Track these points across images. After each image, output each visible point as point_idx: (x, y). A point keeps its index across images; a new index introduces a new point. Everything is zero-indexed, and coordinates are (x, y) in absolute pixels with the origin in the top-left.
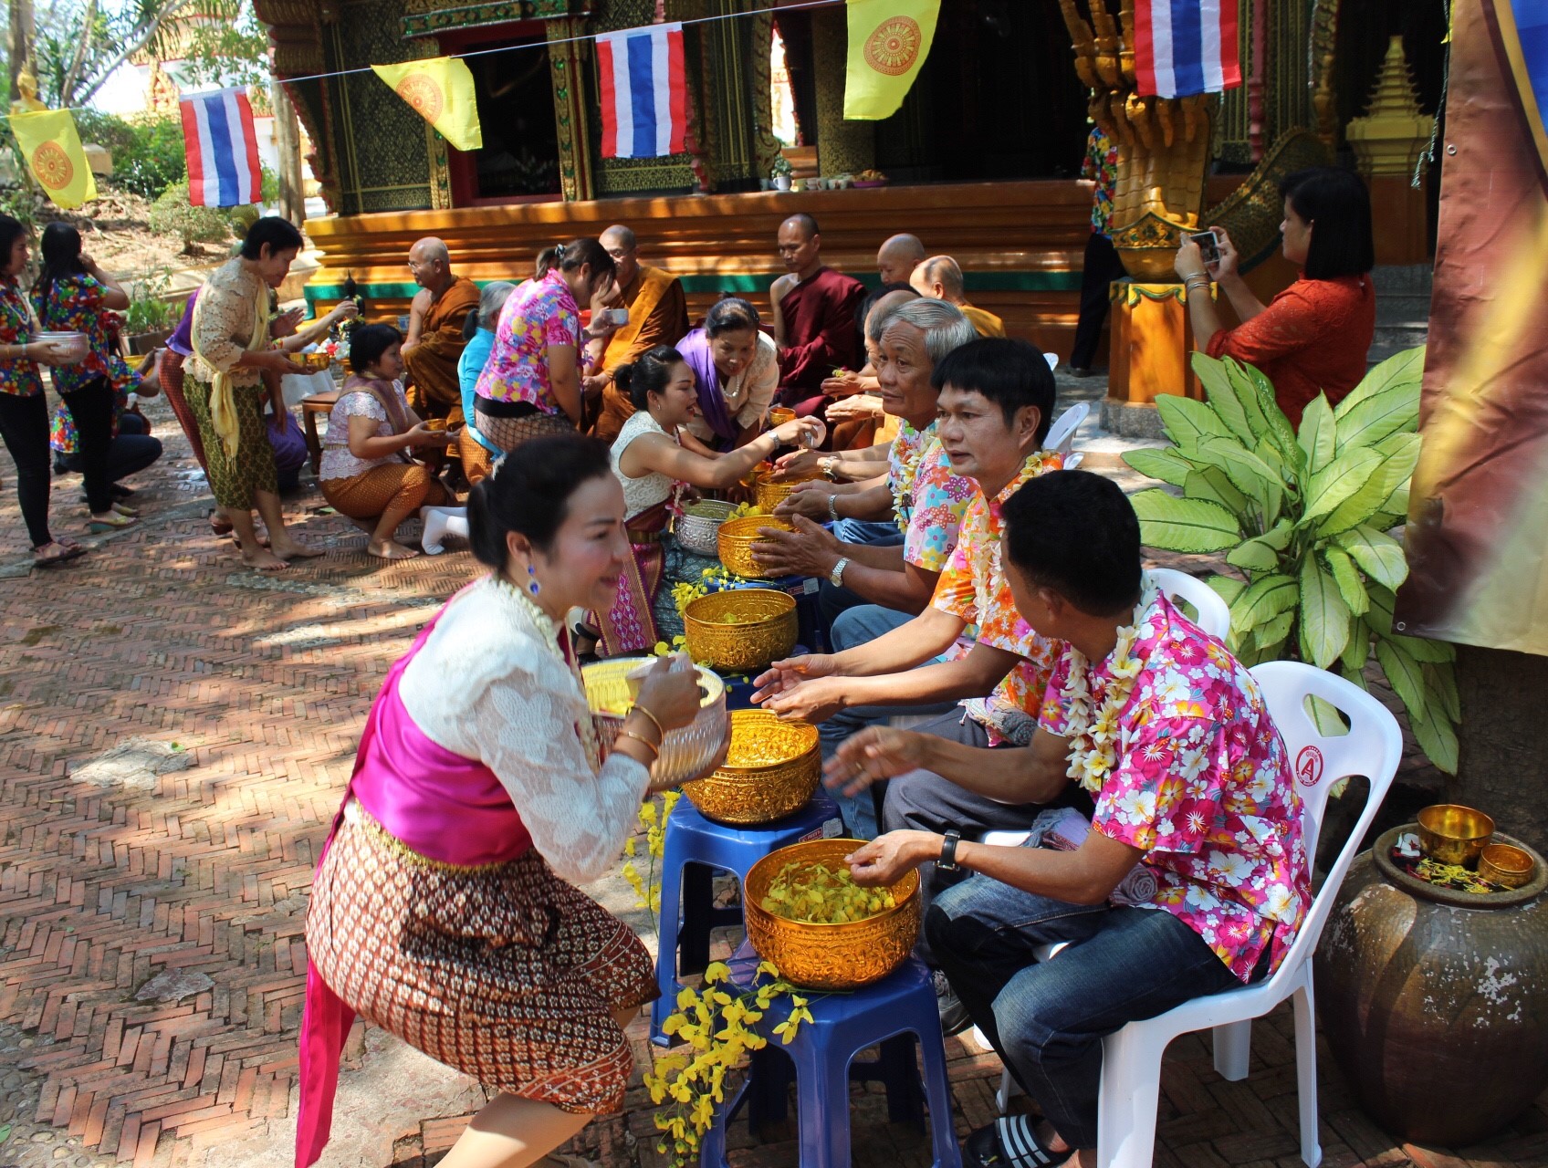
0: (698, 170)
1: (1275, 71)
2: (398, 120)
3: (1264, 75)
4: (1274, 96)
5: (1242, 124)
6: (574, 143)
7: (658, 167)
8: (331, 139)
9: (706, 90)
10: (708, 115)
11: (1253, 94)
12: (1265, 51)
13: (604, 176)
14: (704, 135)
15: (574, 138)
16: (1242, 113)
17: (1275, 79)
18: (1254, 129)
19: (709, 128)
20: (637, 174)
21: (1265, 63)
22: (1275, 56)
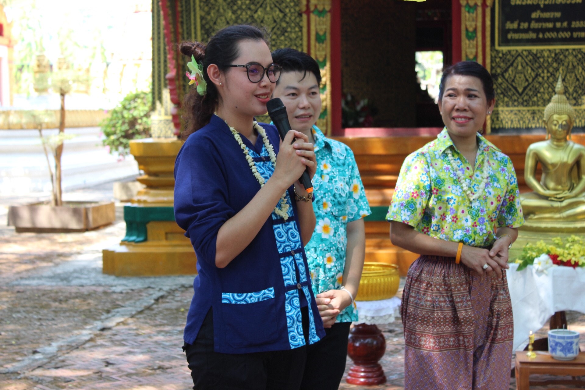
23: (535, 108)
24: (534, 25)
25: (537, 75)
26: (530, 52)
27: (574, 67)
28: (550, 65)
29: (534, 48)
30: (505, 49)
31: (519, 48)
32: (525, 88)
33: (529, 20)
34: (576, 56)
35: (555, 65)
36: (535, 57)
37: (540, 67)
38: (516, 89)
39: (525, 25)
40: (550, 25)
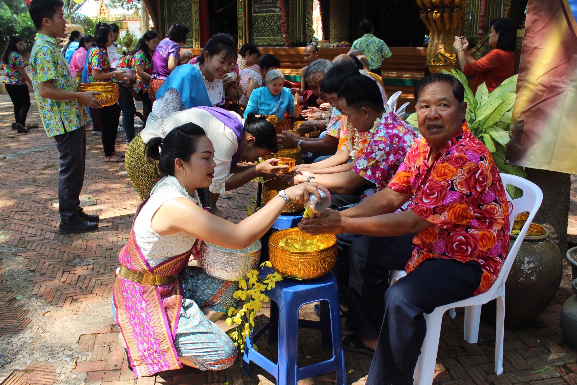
0: (285, 38)
1: (489, 12)
2: (183, 17)
3: (485, 13)
4: (488, 21)
5: (476, 30)
6: (243, 27)
7: (272, 37)
8: (160, 22)
9: (290, 11)
10: (290, 19)
11: (481, 19)
12: (486, 4)
13: (253, 39)
14: (288, 26)
15: (243, 25)
16: (476, 26)
17: (489, 15)
18: (481, 31)
19: (290, 24)
20: (264, 39)
21: (486, 9)
22: (489, 6)
23: (265, 37)
24: (264, 5)
25: (265, 25)
26: (263, 16)
27: (277, 21)
28: (269, 21)
29: (264, 14)
30: (255, 15)
31: (259, 14)
32: (262, 30)
33: (262, 4)
34: (277, 17)
35: (271, 21)
36: (265, 18)
37: (266, 22)
38: (258, 30)
39: (261, 6)
40: (269, 5)
